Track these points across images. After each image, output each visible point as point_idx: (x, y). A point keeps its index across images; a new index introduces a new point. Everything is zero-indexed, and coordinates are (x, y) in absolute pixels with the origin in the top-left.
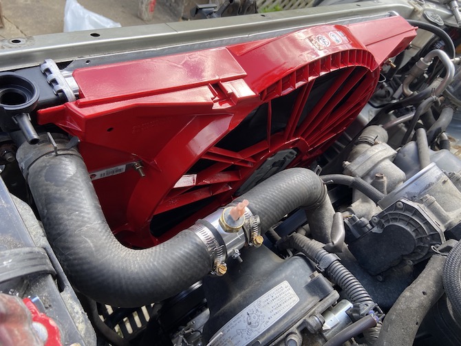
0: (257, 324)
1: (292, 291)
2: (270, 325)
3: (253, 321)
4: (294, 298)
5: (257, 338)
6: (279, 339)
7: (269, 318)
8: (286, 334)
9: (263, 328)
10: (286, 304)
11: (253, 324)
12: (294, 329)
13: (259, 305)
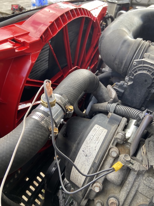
0: (90, 154)
1: (101, 128)
2: (97, 150)
3: (87, 153)
4: (104, 131)
5: (94, 161)
6: (106, 155)
7: (95, 147)
8: (108, 150)
9: (94, 154)
10: (101, 136)
11: (88, 155)
12: (111, 146)
13: (87, 143)
